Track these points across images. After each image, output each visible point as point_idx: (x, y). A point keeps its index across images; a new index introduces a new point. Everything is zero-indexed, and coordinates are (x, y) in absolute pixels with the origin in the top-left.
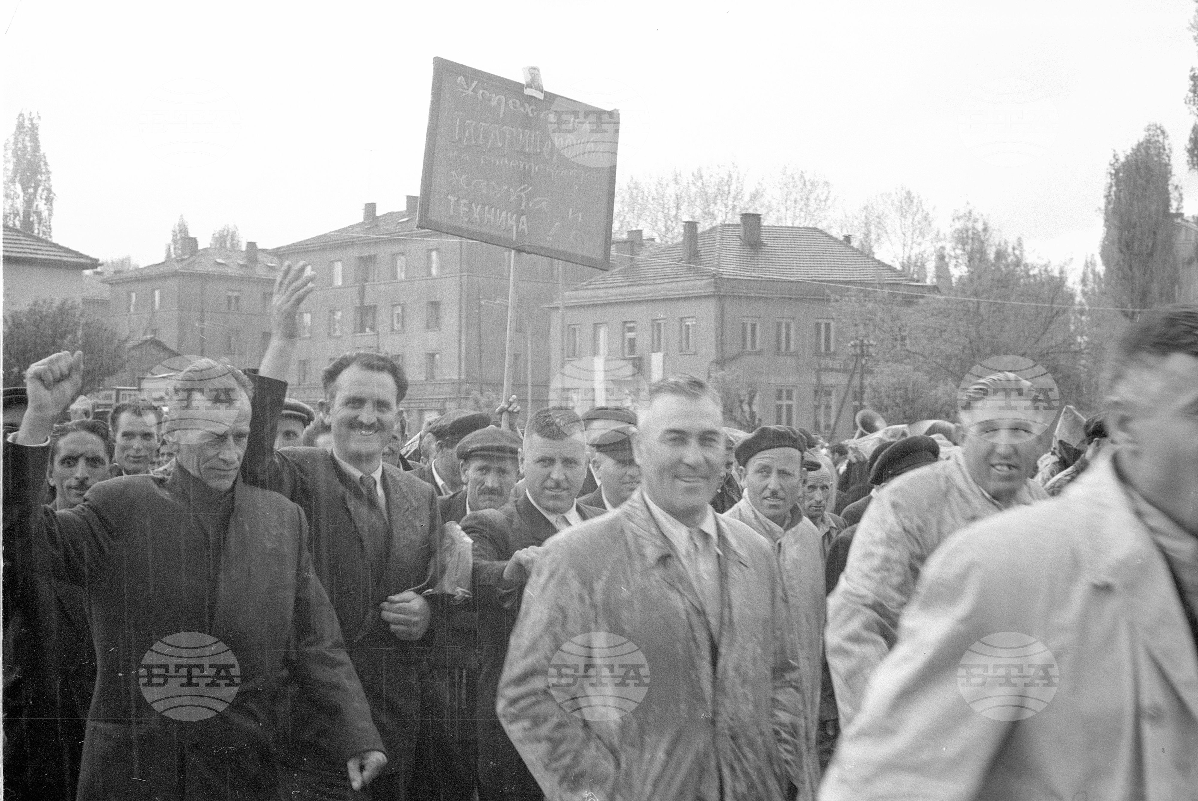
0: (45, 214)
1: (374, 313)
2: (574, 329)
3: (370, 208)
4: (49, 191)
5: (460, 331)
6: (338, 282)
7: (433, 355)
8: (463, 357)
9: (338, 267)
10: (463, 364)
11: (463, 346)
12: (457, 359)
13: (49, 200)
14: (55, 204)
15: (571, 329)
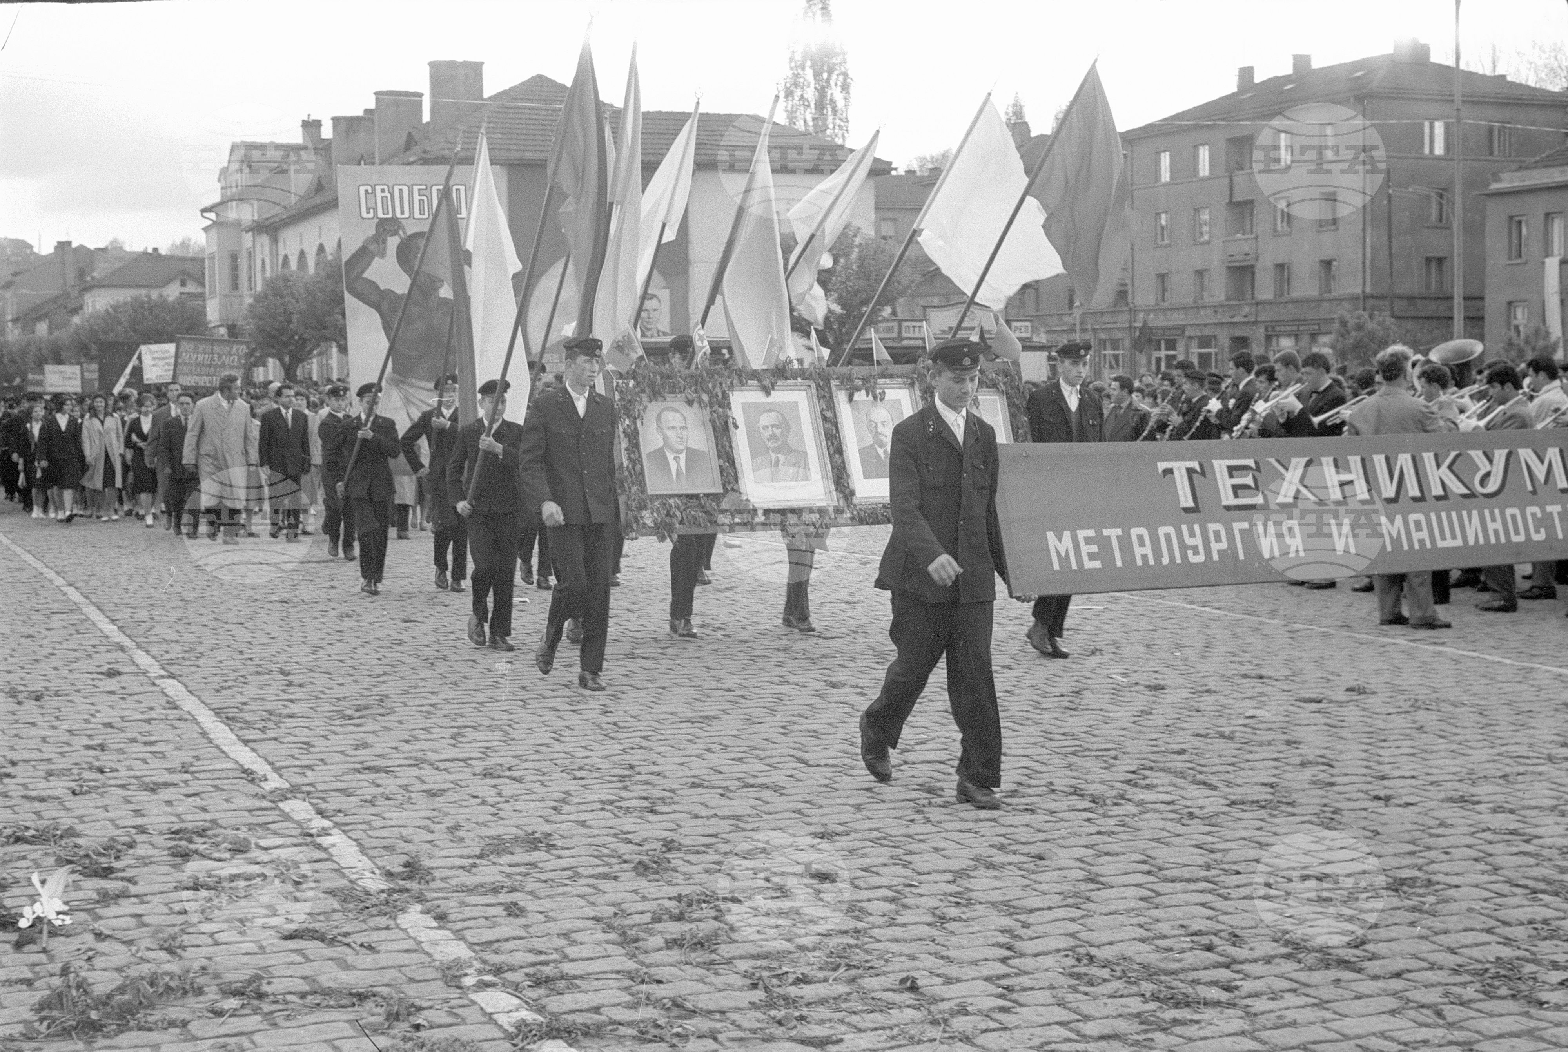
0: (840, 104)
1: (1252, 210)
2: (1520, 222)
3: (1246, 73)
4: (845, 75)
5: (1364, 230)
6: (1204, 170)
7: (1327, 264)
8: (1368, 262)
9: (1204, 154)
10: (1368, 272)
11: (1368, 250)
12: (1360, 266)
13: (845, 88)
14: (852, 90)
15: (1515, 223)
